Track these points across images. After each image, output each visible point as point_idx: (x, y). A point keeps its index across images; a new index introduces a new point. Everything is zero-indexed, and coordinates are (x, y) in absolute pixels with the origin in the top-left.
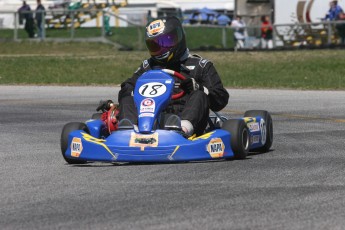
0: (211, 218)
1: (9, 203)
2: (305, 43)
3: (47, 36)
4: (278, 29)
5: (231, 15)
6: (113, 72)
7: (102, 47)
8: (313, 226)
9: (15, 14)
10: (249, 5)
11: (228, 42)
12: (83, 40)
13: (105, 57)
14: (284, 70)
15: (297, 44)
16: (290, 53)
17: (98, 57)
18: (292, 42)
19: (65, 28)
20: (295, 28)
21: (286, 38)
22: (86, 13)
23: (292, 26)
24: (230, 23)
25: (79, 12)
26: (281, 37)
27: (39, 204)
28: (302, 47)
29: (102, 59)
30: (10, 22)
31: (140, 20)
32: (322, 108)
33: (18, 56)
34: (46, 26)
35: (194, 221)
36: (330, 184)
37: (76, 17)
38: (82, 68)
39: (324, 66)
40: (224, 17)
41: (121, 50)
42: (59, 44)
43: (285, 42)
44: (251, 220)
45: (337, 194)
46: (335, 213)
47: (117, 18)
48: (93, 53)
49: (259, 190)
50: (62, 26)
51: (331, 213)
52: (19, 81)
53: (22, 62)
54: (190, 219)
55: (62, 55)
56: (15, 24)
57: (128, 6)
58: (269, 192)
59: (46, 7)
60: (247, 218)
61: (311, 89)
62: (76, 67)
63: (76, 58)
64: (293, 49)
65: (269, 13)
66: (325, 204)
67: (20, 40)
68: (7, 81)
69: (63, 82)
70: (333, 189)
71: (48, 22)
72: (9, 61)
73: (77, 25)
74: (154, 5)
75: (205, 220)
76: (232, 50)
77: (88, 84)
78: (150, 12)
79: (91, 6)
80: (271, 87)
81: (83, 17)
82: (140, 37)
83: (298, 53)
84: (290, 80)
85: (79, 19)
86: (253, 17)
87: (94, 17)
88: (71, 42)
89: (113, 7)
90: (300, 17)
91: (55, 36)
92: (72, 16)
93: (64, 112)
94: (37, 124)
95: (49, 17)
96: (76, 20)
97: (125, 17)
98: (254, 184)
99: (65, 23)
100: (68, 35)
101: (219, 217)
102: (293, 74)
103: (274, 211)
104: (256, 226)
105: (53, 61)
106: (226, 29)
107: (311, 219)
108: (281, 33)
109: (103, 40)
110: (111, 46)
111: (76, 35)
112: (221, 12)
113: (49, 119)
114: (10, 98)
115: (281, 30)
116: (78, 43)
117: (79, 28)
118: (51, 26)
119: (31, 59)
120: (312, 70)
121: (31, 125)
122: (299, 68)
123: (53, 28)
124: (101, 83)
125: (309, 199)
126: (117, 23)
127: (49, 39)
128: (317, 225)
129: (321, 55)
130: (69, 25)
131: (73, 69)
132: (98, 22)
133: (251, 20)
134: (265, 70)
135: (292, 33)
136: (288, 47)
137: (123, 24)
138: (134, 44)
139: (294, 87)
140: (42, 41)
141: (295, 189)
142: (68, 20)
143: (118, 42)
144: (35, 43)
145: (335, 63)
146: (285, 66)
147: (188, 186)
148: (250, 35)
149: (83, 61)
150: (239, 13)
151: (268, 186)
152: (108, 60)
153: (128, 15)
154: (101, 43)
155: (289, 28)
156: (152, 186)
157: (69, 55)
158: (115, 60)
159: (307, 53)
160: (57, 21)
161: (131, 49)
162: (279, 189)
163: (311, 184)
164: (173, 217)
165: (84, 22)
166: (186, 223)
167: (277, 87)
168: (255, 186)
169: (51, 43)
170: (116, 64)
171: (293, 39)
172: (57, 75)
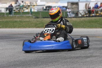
0: (61, 65)
1: (3, 62)
2: (87, 15)
3: (14, 14)
4: (80, 11)
5: (66, 8)
6: (33, 24)
7: (30, 17)
8: (89, 67)
9: (5, 8)
10: (72, 5)
11: (66, 15)
12: (24, 15)
13: (31, 20)
14: (82, 23)
15: (85, 16)
16: (83, 18)
17: (29, 20)
18: (84, 15)
19: (19, 12)
20: (85, 11)
21: (82, 14)
22: (25, 8)
23: (84, 10)
24: (66, 10)
25: (23, 8)
26: (81, 14)
27: (12, 62)
28: (87, 17)
29: (30, 21)
30: (3, 11)
31: (40, 10)
32: (92, 33)
33: (6, 20)
34: (14, 12)
35: (56, 66)
36: (94, 55)
37: (22, 9)
38: (24, 23)
39: (93, 22)
40: (64, 8)
41: (35, 18)
42: (18, 17)
43: (82, 15)
44: (72, 66)
45: (96, 58)
46: (96, 63)
47: (34, 9)
48: (27, 19)
49: (74, 57)
50: (18, 12)
51: (95, 63)
52: (6, 27)
53: (7, 22)
54: (55, 65)
55: (18, 20)
56: (5, 11)
57: (37, 5)
58: (77, 57)
59: (14, 6)
60: (71, 65)
61: (89, 28)
62: (22, 23)
63: (22, 20)
64: (84, 17)
65: (77, 7)
66: (93, 61)
67: (6, 16)
68: (3, 27)
69: (19, 27)
70: (95, 56)
71: (14, 10)
72: (3, 22)
73: (22, 11)
74: (44, 5)
75: (59, 66)
76: (67, 17)
77: (26, 28)
78: (43, 7)
79: (26, 6)
80: (78, 28)
81: (24, 9)
82: (41, 14)
83: (85, 18)
84: (83, 26)
85: (23, 9)
86: (73, 8)
87: (27, 9)
88: (21, 16)
89: (33, 6)
90: (86, 8)
91: (16, 14)
92: (21, 9)
93: (19, 36)
94: (11, 39)
95: (14, 9)
96: (22, 10)
97: (36, 9)
98: (73, 55)
99: (19, 11)
100: (20, 14)
101: (63, 65)
102: (84, 24)
103: (79, 63)
104: (74, 67)
105: (16, 21)
106: (65, 12)
107: (89, 65)
108: (81, 13)
109: (30, 15)
110: (32, 17)
111: (23, 14)
112: (64, 7)
113: (15, 38)
114: (4, 32)
115: (81, 12)
116: (23, 16)
117: (23, 12)
118: (15, 12)
119: (9, 21)
120: (90, 23)
121: (9, 40)
122: (86, 22)
123: (16, 12)
124: (29, 27)
125: (89, 59)
126: (34, 10)
127: (15, 15)
128: (91, 67)
129: (92, 19)
130: (20, 11)
131: (21, 24)
132: (28, 10)
133: (72, 9)
134: (76, 23)
135: (84, 12)
136: (83, 16)
137: (36, 11)
138: (39, 16)
139: (84, 28)
140: (13, 16)
141: (85, 57)
142: (20, 10)
143: (34, 16)
144: (11, 16)
145: (96, 21)
146: (82, 22)
147: (54, 56)
148: (72, 13)
149: (24, 22)
150: (69, 7)
151: (77, 56)
152: (31, 21)
153: (37, 8)
154: (29, 16)
155: (83, 11)
156: (44, 57)
157: (21, 20)
158: (34, 21)
159: (88, 18)
160: (17, 10)
161: (38, 18)
162: (80, 57)
163: (89, 55)
164: (50, 65)
165: (25, 10)
166: (53, 67)
167: (80, 28)
168: (73, 56)
169: (15, 16)
170: (33, 22)
171: (84, 14)
172: (17, 26)
